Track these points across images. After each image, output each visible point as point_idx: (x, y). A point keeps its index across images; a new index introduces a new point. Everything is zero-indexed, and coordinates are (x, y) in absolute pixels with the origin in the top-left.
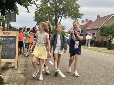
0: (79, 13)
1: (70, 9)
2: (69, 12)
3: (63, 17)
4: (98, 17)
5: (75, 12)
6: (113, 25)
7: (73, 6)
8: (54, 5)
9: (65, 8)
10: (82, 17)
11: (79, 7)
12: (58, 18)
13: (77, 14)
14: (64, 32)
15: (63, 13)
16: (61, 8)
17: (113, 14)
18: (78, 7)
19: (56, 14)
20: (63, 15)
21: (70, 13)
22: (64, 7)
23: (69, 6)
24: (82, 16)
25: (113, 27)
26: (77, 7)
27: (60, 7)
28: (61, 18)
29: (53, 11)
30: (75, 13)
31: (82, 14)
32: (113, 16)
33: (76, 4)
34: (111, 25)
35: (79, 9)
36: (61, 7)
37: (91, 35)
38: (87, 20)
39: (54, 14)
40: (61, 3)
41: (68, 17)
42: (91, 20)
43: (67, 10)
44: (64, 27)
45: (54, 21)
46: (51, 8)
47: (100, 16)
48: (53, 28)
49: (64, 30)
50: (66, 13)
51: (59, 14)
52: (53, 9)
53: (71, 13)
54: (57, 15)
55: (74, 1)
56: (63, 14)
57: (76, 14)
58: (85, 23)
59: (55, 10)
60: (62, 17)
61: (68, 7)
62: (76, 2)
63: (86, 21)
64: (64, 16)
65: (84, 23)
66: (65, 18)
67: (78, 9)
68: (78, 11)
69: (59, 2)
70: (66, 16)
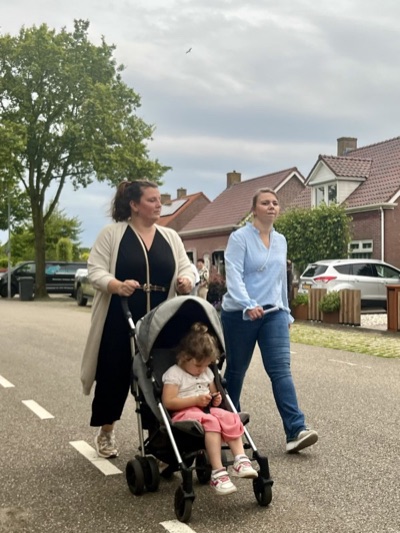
0: (149, 163)
1: (102, 143)
2: (98, 153)
3: (67, 178)
4: (233, 177)
5: (128, 155)
6: (296, 217)
7: (119, 127)
8: (21, 121)
9: (81, 136)
10: (161, 180)
11: (147, 134)
12: (47, 184)
13: (139, 166)
14: (74, 247)
15: (71, 160)
16: (60, 134)
17: (295, 169)
18: (140, 133)
19: (34, 165)
20: (70, 167)
21: (105, 159)
22: (72, 133)
23: (97, 126)
24: (160, 175)
25: (299, 223)
26: (136, 133)
27: (51, 130)
28: (62, 182)
29: (17, 151)
30: (128, 161)
31: (163, 164)
32: (295, 176)
33: (131, 121)
34: (291, 216)
35: (144, 141)
36: (58, 129)
37: (207, 259)
38: (182, 192)
39: (24, 164)
40: (57, 114)
41: (93, 177)
42: (201, 194)
43: (86, 146)
44: (72, 223)
45: (23, 196)
46: (8, 135)
47: (239, 175)
48: (19, 231)
49: (74, 238)
50: (82, 159)
51: (47, 164)
52: (21, 143)
53: (110, 160)
54: (39, 171)
55: (121, 104)
56: (67, 164)
57: (134, 164)
58: (177, 205)
59: (29, 144)
60: (63, 177)
61: (93, 132)
62: (129, 111)
63: (179, 198)
64: (74, 174)
65: (169, 205)
66: (80, 185)
67: (139, 140)
68: (139, 150)
69: (49, 109)
70: (83, 174)
